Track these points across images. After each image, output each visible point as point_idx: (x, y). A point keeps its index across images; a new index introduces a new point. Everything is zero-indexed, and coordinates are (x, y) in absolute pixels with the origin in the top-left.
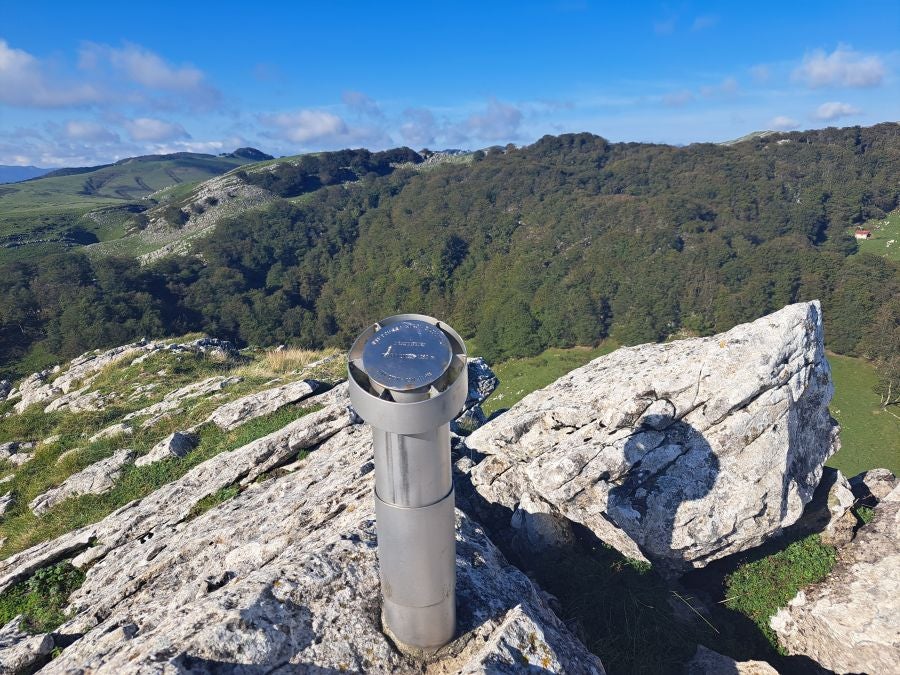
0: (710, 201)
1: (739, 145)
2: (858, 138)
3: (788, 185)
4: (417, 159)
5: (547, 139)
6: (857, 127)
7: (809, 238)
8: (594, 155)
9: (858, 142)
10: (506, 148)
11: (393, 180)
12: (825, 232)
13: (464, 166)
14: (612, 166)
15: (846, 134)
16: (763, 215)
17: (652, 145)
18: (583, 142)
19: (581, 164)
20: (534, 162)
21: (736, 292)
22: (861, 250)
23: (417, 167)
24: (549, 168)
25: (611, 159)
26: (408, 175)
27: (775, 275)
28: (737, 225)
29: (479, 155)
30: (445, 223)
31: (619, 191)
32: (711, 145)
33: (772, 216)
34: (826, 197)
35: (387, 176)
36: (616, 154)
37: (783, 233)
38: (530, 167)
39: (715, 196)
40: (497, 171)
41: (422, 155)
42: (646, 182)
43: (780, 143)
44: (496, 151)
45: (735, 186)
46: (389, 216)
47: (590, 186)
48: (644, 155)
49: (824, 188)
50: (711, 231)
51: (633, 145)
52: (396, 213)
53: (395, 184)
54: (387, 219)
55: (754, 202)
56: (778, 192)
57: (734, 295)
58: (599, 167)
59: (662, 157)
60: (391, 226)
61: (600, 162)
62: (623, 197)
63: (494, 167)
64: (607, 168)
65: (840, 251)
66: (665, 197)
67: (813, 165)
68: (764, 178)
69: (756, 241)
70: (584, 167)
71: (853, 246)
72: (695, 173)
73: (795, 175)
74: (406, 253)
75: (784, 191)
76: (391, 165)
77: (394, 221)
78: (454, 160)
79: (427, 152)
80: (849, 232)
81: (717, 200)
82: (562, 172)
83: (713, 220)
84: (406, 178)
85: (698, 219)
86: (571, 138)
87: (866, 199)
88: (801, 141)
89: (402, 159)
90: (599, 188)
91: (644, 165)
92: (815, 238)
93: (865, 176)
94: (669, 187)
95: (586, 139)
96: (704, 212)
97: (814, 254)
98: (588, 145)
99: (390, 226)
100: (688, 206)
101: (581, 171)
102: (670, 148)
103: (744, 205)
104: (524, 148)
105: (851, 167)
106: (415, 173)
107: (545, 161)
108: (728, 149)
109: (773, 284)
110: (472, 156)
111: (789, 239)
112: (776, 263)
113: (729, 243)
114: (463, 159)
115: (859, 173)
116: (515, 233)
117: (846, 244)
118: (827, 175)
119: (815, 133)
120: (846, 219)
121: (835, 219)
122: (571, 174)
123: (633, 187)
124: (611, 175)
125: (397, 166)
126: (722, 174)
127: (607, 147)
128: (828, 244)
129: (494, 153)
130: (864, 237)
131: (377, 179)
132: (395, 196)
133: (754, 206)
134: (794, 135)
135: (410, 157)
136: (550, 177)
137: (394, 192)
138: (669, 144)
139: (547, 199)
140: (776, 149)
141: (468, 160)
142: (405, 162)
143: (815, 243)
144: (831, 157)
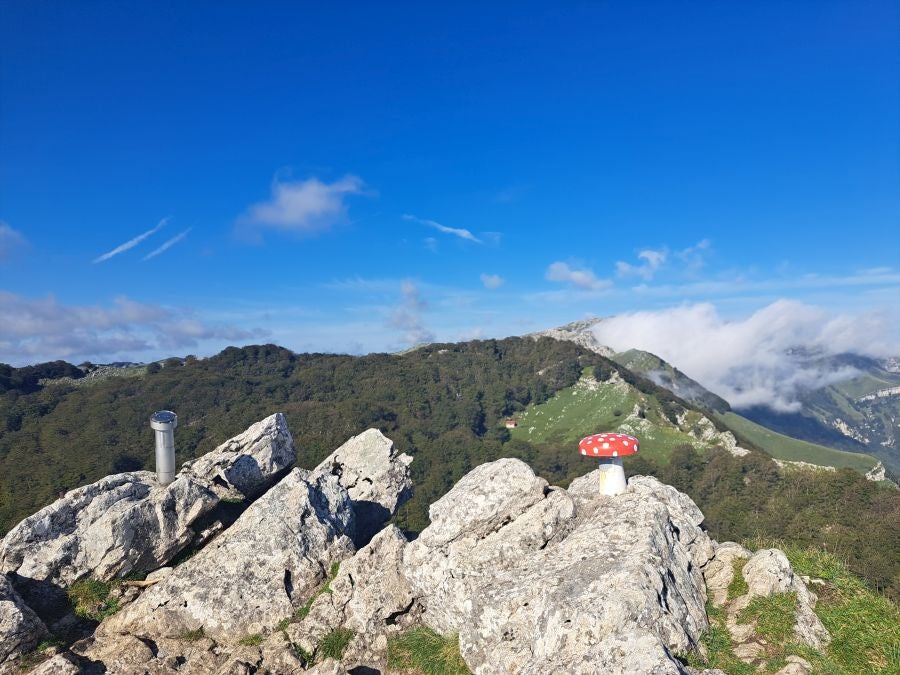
0: (391, 403)
1: (409, 355)
2: (496, 348)
3: (451, 387)
4: (76, 373)
5: (231, 350)
6: (493, 340)
7: (474, 431)
8: (280, 365)
9: (496, 351)
10: (185, 360)
11: (43, 397)
12: (485, 424)
13: (136, 380)
14: (300, 374)
15: (487, 345)
16: (435, 413)
17: (335, 355)
18: (268, 353)
19: (268, 373)
20: (217, 373)
21: (422, 483)
22: (513, 437)
23: (76, 383)
24: (233, 379)
25: (297, 369)
26: (62, 393)
27: (451, 464)
28: (414, 424)
29: (154, 368)
30: (114, 441)
31: (307, 398)
32: (386, 355)
33: (443, 413)
34: (481, 395)
35: (35, 394)
36: (301, 364)
37: (453, 427)
38: (213, 378)
39: (394, 399)
40: (176, 383)
41: (83, 369)
42: (333, 389)
43: (440, 352)
44: (174, 363)
45: (410, 389)
46: (37, 439)
47: (279, 394)
48: (328, 364)
49: (478, 388)
50: (394, 429)
51: (317, 355)
52: (46, 434)
53: (46, 402)
54: (34, 443)
55: (427, 402)
56: (444, 392)
57: (421, 487)
58: (286, 376)
59: (344, 365)
60: (39, 450)
61: (286, 372)
62: (311, 403)
63: (172, 379)
64: (294, 377)
65: (497, 439)
66: (349, 401)
67: (467, 370)
68: (432, 381)
69: (432, 436)
70: (270, 377)
71: (506, 434)
72: (374, 379)
73: (456, 379)
74: (60, 481)
75: (449, 392)
76: (41, 382)
77: (44, 444)
78: (123, 373)
79: (89, 365)
80: (501, 423)
81: (396, 401)
82: (248, 382)
83: (394, 420)
84: (61, 394)
85: (381, 420)
86: (255, 349)
87: (509, 396)
88: (456, 351)
89: (56, 374)
90: (288, 396)
91: (328, 373)
92: (477, 429)
93: (505, 376)
94: (353, 392)
95: (271, 350)
96: (386, 413)
97: (478, 443)
98: (273, 356)
99: (37, 451)
100: (372, 408)
101: (268, 381)
102: (350, 358)
103: (419, 405)
104: (205, 360)
105: (494, 371)
106: (72, 390)
107: (229, 372)
108: (400, 358)
109: (450, 473)
110: (145, 369)
111: (457, 432)
112: (450, 454)
113: (410, 440)
114: (135, 372)
115: (501, 375)
116: (199, 446)
117: (501, 433)
118: (479, 377)
119: (465, 344)
120: (497, 412)
121: (490, 413)
122: (257, 384)
123: (321, 394)
124: (298, 383)
125: (50, 382)
126: (398, 379)
127: (292, 357)
128: (489, 434)
129: (172, 365)
130: (513, 426)
131: (21, 397)
132: (46, 416)
133: (426, 405)
134: (449, 346)
135: (66, 372)
136: (236, 388)
137: (44, 411)
138: (350, 354)
139: (233, 410)
140: (438, 357)
141: (141, 373)
142: (61, 377)
143: (478, 434)
144: (479, 363)
